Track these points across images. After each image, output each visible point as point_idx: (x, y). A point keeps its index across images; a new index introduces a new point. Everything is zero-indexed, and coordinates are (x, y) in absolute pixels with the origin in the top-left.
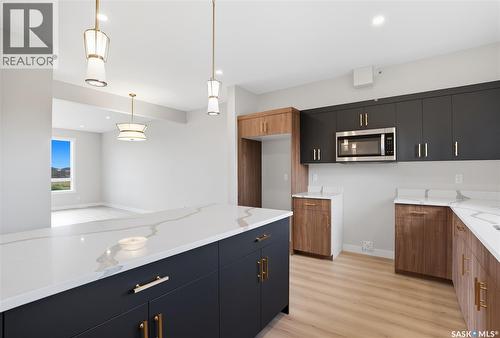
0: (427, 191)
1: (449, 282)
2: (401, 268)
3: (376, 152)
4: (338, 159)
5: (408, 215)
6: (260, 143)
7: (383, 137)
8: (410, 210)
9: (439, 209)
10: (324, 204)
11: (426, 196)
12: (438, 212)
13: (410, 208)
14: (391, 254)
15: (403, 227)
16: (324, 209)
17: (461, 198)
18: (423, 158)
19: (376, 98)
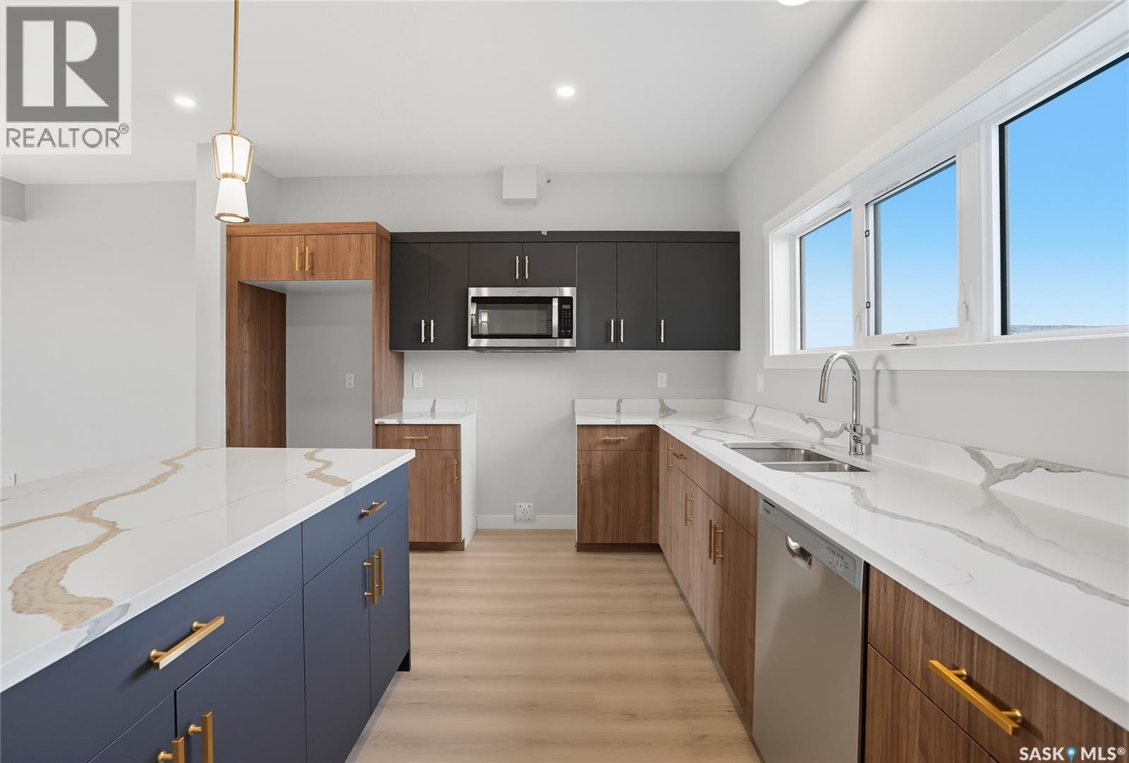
0: (619, 402)
1: (655, 548)
2: (587, 540)
3: (544, 332)
4: (472, 342)
5: (596, 444)
6: (282, 297)
7: (555, 303)
8: (602, 436)
9: (641, 430)
10: (446, 434)
11: (619, 411)
12: (641, 435)
13: (601, 432)
14: (570, 521)
15: (590, 466)
16: (447, 444)
17: (666, 411)
18: (617, 346)
19: (544, 229)
